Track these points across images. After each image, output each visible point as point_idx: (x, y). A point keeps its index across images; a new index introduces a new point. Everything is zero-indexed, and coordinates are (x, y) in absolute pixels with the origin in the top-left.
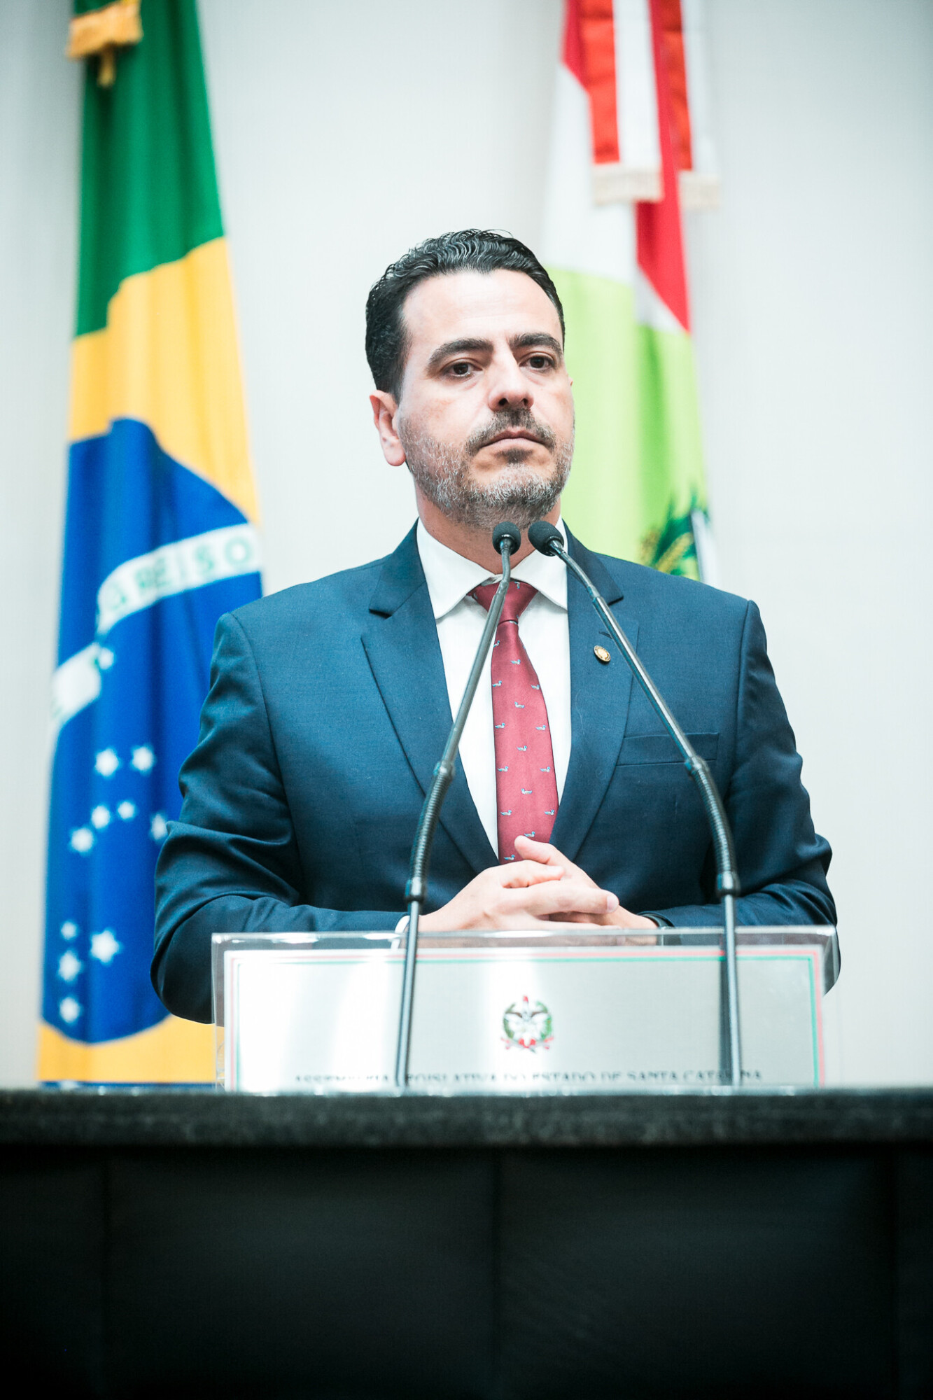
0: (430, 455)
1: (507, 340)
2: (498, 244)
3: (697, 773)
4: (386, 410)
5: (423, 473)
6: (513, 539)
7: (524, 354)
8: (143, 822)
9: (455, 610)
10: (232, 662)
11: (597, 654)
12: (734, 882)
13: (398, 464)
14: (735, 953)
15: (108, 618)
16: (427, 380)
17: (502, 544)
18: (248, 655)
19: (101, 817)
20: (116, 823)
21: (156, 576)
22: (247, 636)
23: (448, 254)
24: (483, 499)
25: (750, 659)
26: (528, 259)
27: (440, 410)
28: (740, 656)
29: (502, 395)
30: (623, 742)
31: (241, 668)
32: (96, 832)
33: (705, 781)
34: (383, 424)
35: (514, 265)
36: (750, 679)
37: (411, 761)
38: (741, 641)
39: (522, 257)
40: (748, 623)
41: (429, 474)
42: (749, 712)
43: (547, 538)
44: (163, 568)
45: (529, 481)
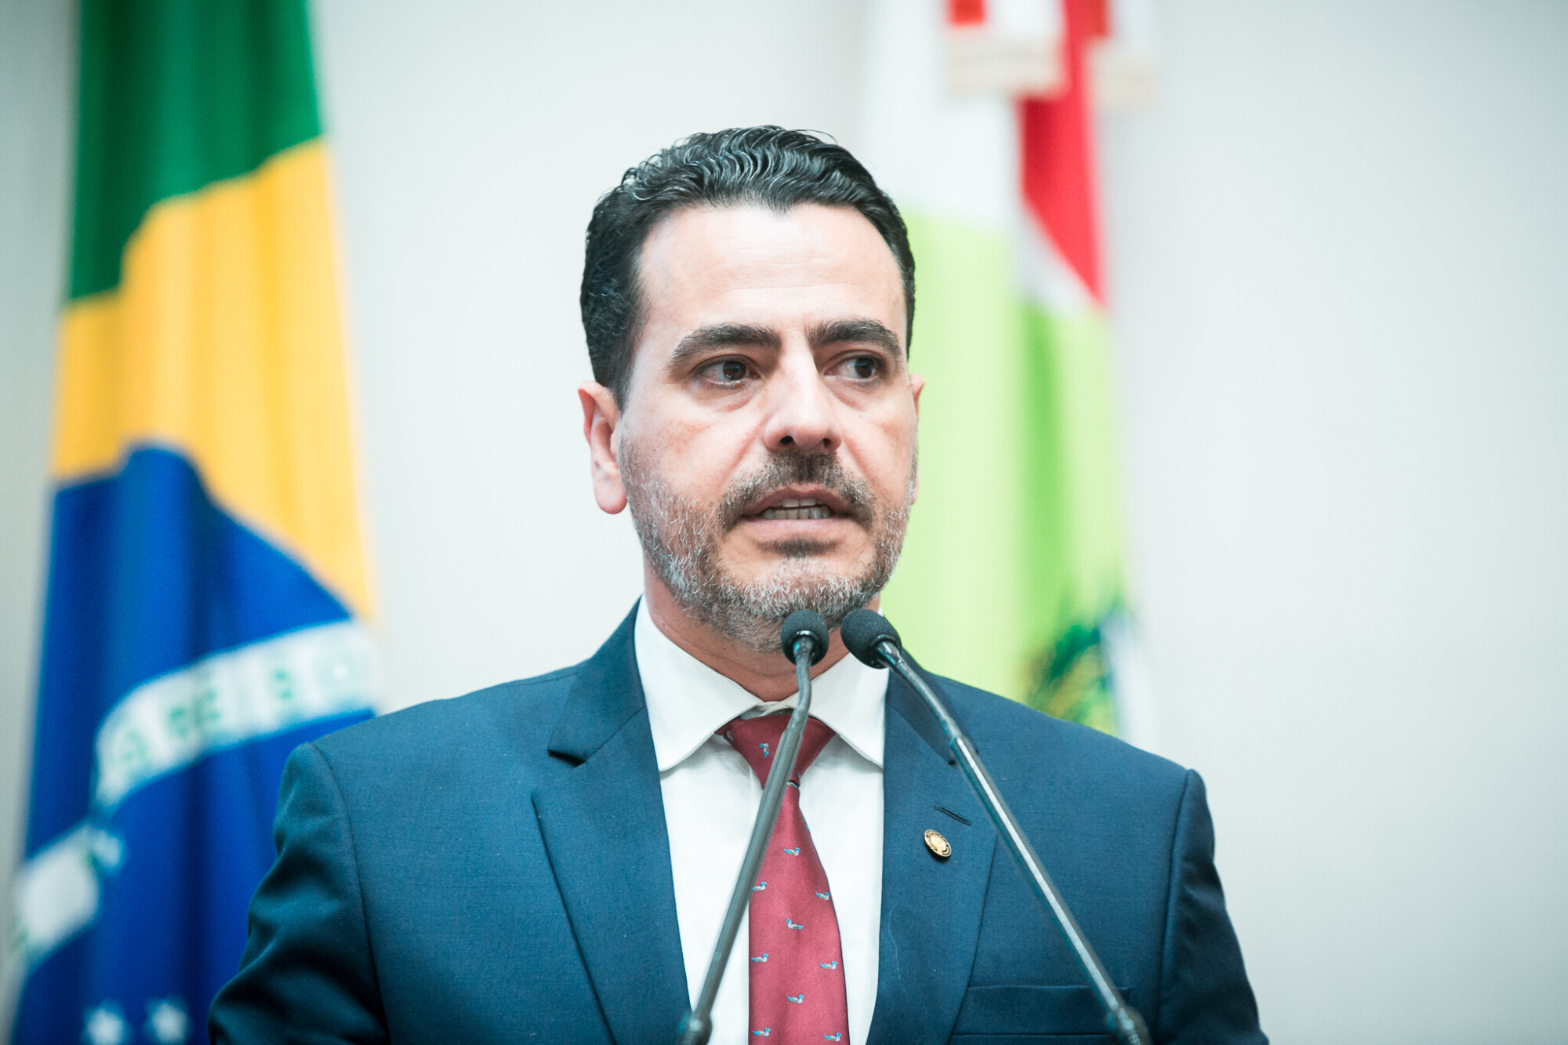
0: (662, 513)
1: (806, 331)
2: (807, 158)
4: (603, 415)
5: (652, 536)
6: (816, 637)
7: (833, 354)
9: (695, 759)
10: (312, 824)
11: (928, 843)
13: (616, 510)
16: (669, 385)
17: (797, 647)
18: (337, 816)
22: (336, 779)
23: (722, 170)
24: (742, 603)
25: (1188, 866)
26: (858, 186)
27: (685, 438)
28: (1171, 861)
29: (787, 430)
30: (966, 992)
31: (324, 835)
34: (596, 438)
35: (831, 197)
36: (1186, 900)
37: (606, 1008)
38: (1174, 837)
39: (848, 181)
40: (1186, 806)
41: (659, 541)
42: (1183, 956)
43: (874, 638)
44: (210, 696)
45: (822, 590)
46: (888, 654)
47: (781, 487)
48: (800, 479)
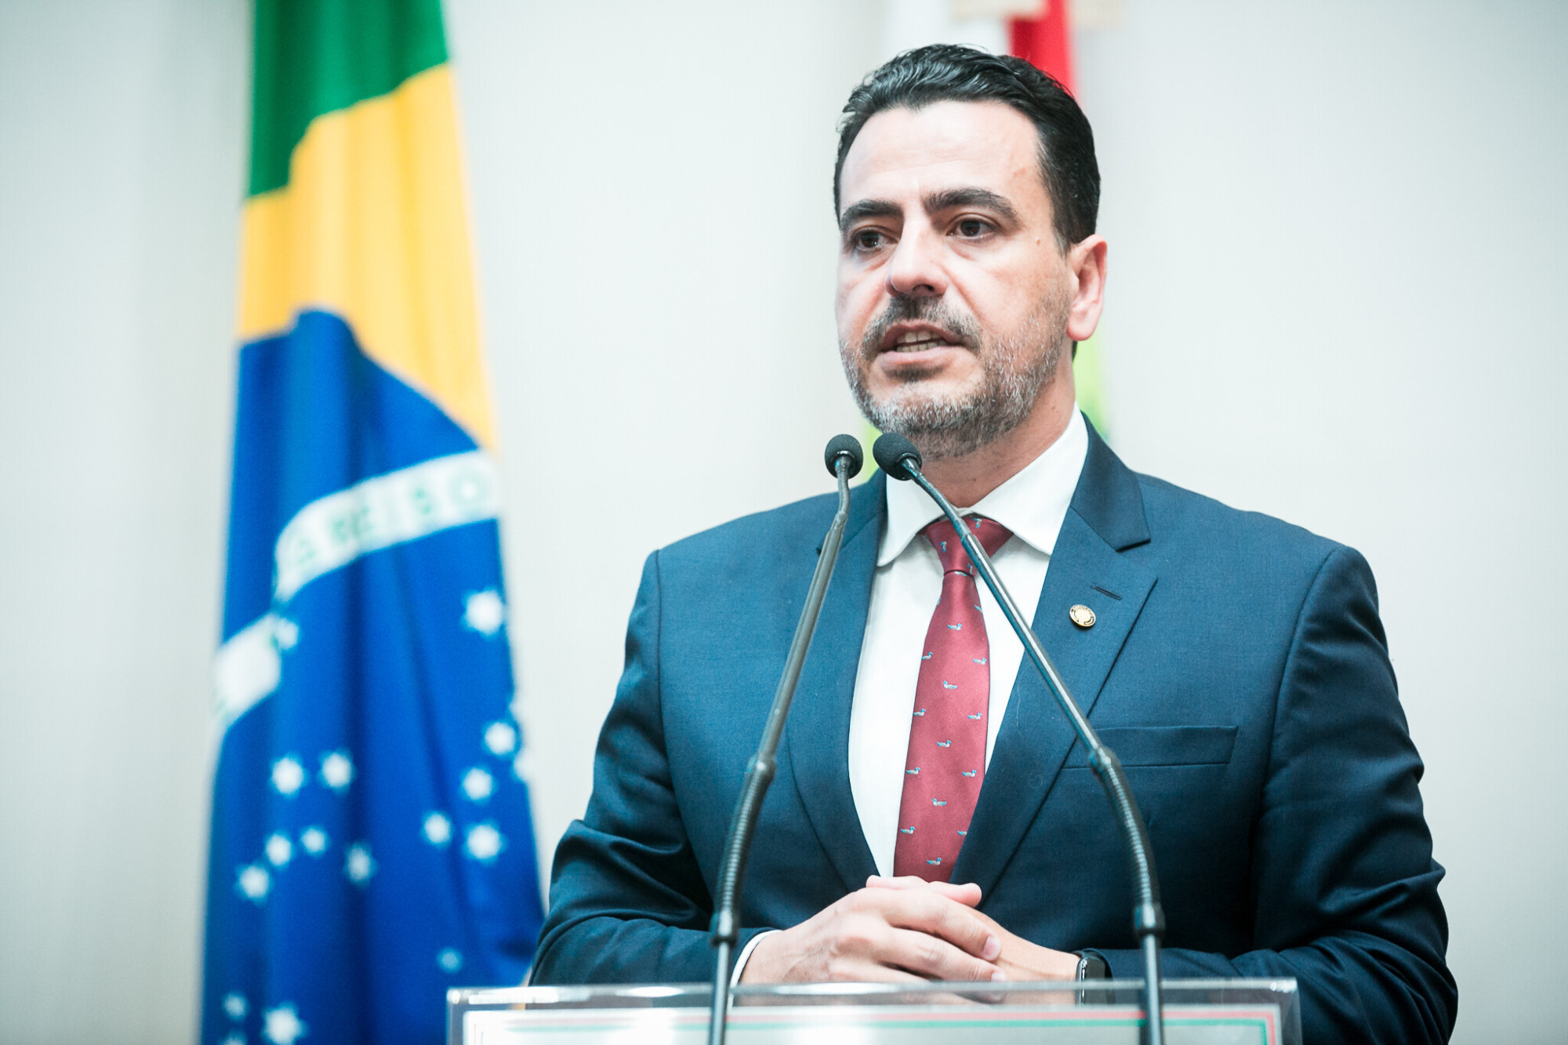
1: (921, 201)
3: (1106, 770)
6: (853, 457)
7: (953, 216)
8: (336, 857)
9: (906, 554)
11: (1072, 616)
12: (1157, 918)
14: (1161, 1015)
15: (291, 576)
17: (838, 464)
18: (652, 604)
19: (279, 850)
20: (301, 857)
21: (355, 523)
22: (659, 579)
25: (1315, 626)
28: (1295, 623)
32: (273, 872)
33: (1116, 781)
36: (1308, 654)
38: (1304, 601)
40: (1321, 578)
42: (1297, 698)
43: (899, 456)
44: (365, 511)
45: (927, 406)
46: (911, 468)
47: (895, 324)
48: (908, 317)
